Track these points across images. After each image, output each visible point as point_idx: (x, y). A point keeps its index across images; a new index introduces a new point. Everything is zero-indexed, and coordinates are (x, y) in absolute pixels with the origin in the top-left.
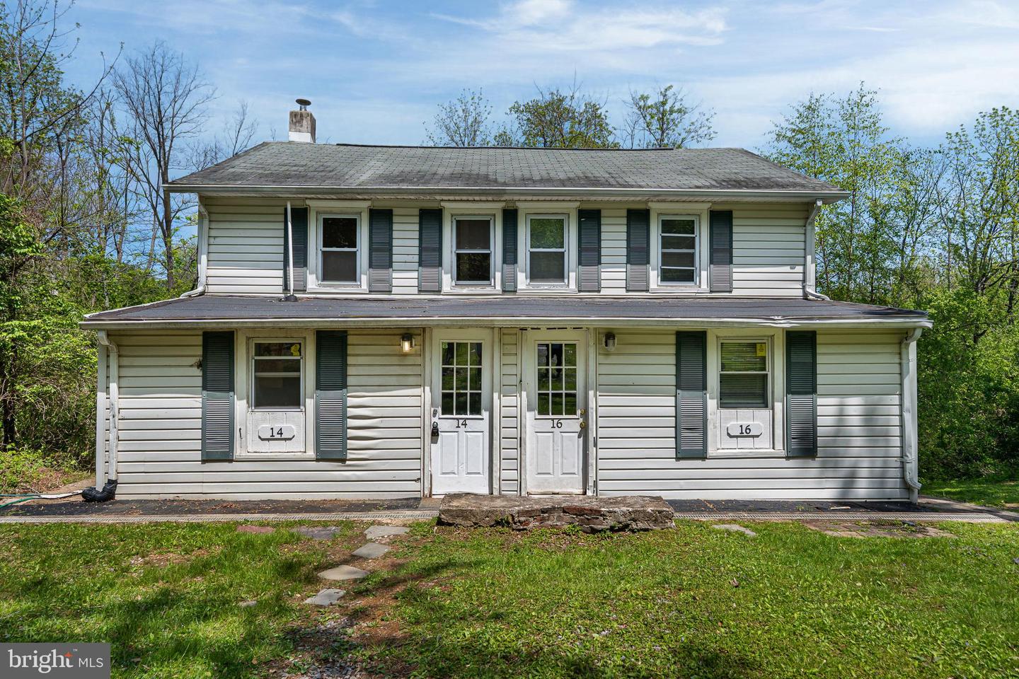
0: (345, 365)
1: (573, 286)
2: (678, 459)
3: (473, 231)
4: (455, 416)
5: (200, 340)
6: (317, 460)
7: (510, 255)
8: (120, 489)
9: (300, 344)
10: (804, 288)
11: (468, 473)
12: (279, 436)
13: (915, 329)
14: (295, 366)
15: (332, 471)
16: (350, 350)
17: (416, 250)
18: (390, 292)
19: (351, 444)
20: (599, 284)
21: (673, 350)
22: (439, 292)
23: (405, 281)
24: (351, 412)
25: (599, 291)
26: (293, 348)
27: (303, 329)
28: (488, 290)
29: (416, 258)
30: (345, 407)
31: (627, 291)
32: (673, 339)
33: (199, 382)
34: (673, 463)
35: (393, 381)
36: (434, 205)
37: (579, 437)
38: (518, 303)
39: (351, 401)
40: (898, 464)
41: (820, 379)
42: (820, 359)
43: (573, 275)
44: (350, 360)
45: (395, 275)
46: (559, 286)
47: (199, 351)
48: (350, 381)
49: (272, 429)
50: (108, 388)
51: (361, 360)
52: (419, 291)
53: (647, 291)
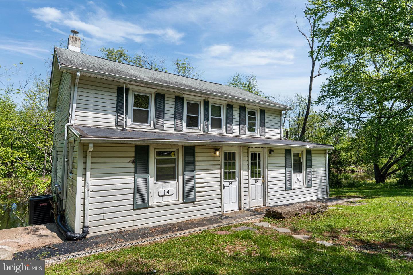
0: (194, 161)
1: (224, 131)
2: (286, 190)
3: (193, 107)
4: (228, 180)
5: (133, 149)
6: (184, 203)
7: (206, 119)
8: (90, 230)
9: (175, 152)
10: (280, 136)
11: (233, 202)
12: (167, 194)
13: (331, 149)
14: (173, 162)
15: (189, 207)
16: (196, 155)
17: (173, 113)
18: (163, 129)
19: (197, 195)
20: (232, 131)
21: (284, 155)
22: (181, 131)
23: (169, 126)
24: (197, 181)
25: (232, 134)
26: (172, 153)
27: (177, 144)
28: (198, 131)
29: (173, 116)
30: (194, 179)
31: (240, 134)
32: (284, 152)
33: (133, 170)
34: (285, 192)
35: (211, 167)
36: (180, 95)
37: (262, 186)
38: (209, 137)
39: (197, 176)
40: (325, 188)
41: (313, 164)
42: (313, 158)
43: (224, 127)
44: (197, 159)
45: (165, 122)
46: (219, 131)
47: (133, 155)
48: (197, 168)
49: (165, 191)
50: (85, 175)
51: (200, 159)
52: (174, 130)
53: (245, 134)
